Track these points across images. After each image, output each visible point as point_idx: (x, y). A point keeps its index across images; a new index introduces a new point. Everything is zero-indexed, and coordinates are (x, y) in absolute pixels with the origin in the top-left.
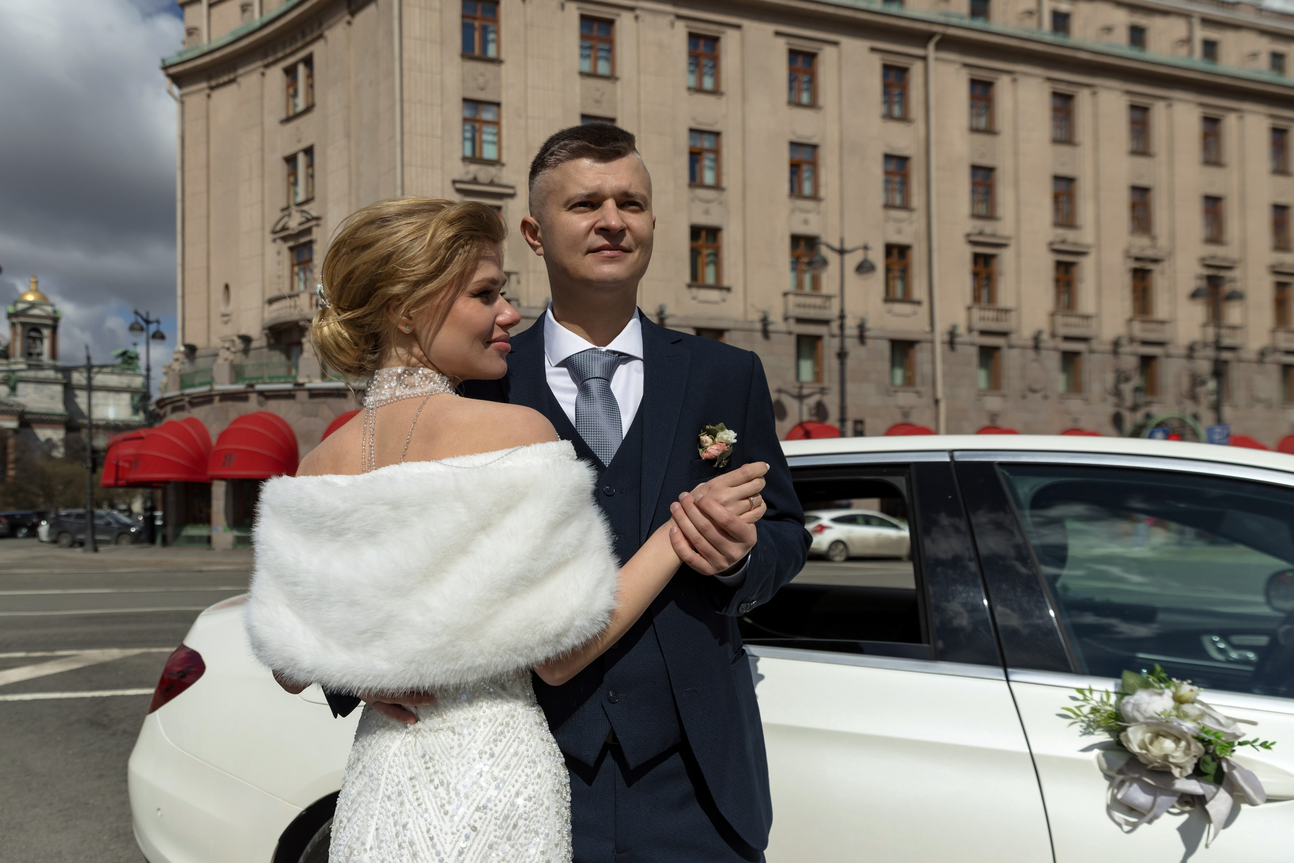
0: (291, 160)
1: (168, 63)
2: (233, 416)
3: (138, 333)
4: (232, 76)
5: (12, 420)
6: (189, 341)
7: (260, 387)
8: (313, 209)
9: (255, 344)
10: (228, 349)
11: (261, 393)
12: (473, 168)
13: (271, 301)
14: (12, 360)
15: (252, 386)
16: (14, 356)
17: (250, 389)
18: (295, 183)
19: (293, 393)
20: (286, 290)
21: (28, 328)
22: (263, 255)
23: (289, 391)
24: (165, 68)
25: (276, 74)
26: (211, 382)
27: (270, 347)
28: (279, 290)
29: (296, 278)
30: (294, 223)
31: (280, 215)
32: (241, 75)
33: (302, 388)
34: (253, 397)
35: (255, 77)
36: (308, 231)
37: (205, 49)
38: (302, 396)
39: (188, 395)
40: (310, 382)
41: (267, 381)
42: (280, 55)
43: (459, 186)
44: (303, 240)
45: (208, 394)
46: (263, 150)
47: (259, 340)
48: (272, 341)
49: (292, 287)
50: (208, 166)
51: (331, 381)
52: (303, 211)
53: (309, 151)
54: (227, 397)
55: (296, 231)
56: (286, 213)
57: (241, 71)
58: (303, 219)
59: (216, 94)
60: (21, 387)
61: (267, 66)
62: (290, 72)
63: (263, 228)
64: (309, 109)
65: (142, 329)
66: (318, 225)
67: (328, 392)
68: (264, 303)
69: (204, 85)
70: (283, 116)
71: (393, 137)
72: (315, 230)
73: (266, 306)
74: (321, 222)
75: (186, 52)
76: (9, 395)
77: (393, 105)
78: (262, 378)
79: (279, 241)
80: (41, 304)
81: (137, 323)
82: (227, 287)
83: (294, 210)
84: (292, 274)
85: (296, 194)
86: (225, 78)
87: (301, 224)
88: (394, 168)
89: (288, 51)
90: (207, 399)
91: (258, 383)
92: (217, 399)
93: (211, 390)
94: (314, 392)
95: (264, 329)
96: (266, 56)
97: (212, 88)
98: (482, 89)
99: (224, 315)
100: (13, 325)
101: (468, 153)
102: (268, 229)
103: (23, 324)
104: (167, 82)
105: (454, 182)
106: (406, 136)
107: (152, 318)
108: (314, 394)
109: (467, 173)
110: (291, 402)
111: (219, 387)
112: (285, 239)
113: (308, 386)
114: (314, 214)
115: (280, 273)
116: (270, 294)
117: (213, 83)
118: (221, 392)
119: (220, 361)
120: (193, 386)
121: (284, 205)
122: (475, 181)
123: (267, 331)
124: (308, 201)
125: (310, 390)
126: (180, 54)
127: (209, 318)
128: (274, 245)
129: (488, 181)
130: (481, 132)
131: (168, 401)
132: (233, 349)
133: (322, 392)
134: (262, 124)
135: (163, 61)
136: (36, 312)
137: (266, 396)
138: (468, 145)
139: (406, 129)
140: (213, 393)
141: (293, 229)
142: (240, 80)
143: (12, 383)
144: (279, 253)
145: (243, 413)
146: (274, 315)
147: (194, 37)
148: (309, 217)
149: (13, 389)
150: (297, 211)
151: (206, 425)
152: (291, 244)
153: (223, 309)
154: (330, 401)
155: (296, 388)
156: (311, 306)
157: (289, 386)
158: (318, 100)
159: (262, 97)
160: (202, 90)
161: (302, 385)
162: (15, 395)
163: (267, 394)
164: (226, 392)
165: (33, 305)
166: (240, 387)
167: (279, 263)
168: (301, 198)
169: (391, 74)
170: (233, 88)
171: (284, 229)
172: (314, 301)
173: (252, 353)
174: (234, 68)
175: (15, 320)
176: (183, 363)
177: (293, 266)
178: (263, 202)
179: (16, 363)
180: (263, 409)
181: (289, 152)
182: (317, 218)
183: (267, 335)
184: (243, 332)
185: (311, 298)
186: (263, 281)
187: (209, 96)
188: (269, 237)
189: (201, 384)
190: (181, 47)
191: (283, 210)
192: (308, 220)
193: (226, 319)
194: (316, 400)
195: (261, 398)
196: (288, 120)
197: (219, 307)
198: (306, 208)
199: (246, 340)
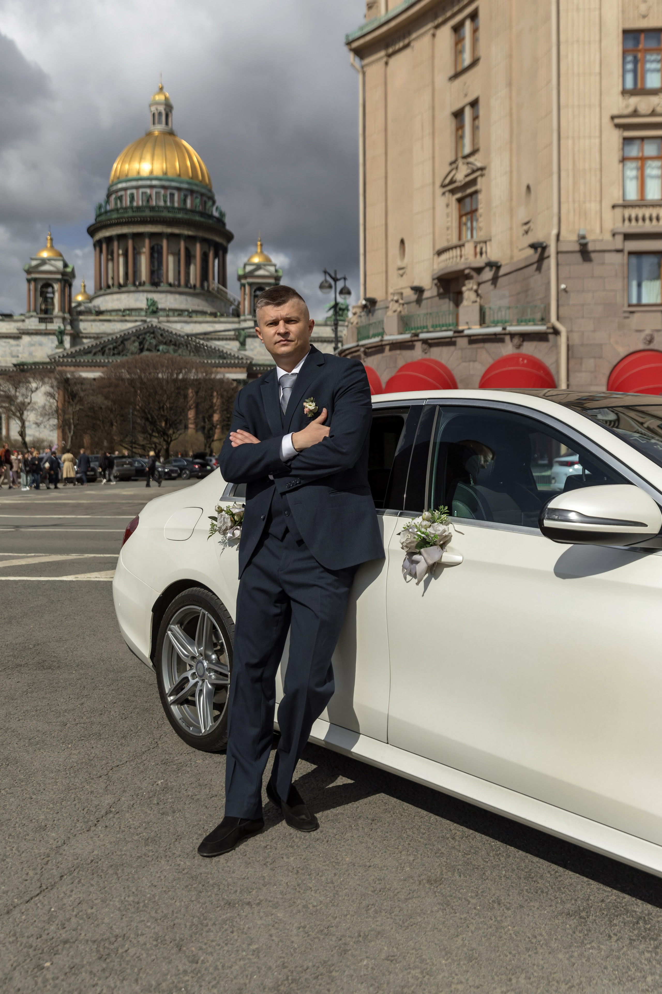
0: (458, 115)
1: (351, 38)
2: (401, 363)
3: (327, 290)
4: (406, 41)
5: (242, 372)
6: (369, 295)
7: (423, 336)
8: (477, 161)
9: (426, 295)
10: (397, 301)
11: (425, 341)
12: (634, 101)
13: (440, 253)
14: (242, 318)
15: (417, 335)
16: (244, 315)
17: (416, 338)
18: (462, 137)
19: (453, 339)
20: (455, 241)
21: (255, 288)
22: (434, 208)
23: (451, 338)
24: (349, 43)
25: (445, 33)
26: (382, 334)
27: (440, 296)
28: (448, 240)
29: (464, 228)
30: (460, 176)
31: (448, 169)
32: (414, 39)
33: (461, 334)
34: (418, 345)
35: (427, 39)
36: (474, 182)
37: (383, 19)
38: (462, 342)
39: (363, 346)
40: (469, 329)
41: (431, 329)
42: (449, 14)
43: (617, 121)
44: (469, 191)
45: (380, 344)
46: (433, 108)
47: (430, 291)
48: (441, 290)
49: (460, 239)
50: (386, 130)
51: (488, 327)
52: (468, 163)
53: (474, 104)
54: (396, 346)
55: (463, 183)
56: (454, 166)
57: (414, 36)
58: (469, 171)
59: (393, 61)
60: (249, 341)
61: (437, 27)
62: (457, 29)
63: (434, 183)
64: (475, 62)
65: (330, 287)
66: (482, 175)
67: (485, 337)
68: (434, 255)
69: (382, 53)
70: (452, 73)
71: (550, 81)
72: (479, 180)
73: (436, 257)
74: (485, 172)
75: (367, 25)
76: (239, 350)
77: (550, 50)
78: (427, 327)
79: (447, 194)
80: (265, 265)
81: (326, 281)
82: (402, 242)
83: (460, 162)
84: (460, 225)
85: (463, 146)
86: (401, 44)
87: (467, 176)
88: (551, 112)
89: (456, 9)
90: (378, 349)
91: (422, 332)
92: (387, 348)
93: (382, 341)
94: (472, 338)
95: (434, 279)
96: (436, 17)
97: (389, 56)
98: (644, 17)
99: (400, 269)
100: (243, 286)
101: (629, 85)
102: (438, 183)
103: (251, 284)
104: (351, 56)
105: (613, 118)
106: (562, 79)
107: (339, 276)
108: (474, 340)
109: (627, 106)
110: (452, 348)
111: (388, 338)
112: (453, 192)
113: (467, 332)
114: (479, 165)
115: (449, 224)
116: (438, 247)
117: (390, 50)
118: (391, 342)
119: (390, 313)
120: (368, 337)
121: (453, 159)
122: (635, 113)
123: (436, 281)
124: (474, 152)
125: (469, 336)
126: (361, 28)
127: (387, 272)
128: (443, 198)
129: (649, 112)
130: (644, 62)
131: (347, 352)
132: (401, 301)
133: (480, 337)
134: (433, 83)
135: (347, 36)
136: (261, 272)
137: (429, 343)
138: (629, 78)
139: (562, 72)
140: (384, 343)
141: (460, 182)
142: (412, 44)
143: (241, 339)
144: (448, 205)
145: (409, 360)
146: (442, 265)
147: (374, 10)
148: (475, 168)
149: (243, 344)
150: (463, 163)
151: (378, 373)
152: (459, 195)
153: (399, 263)
154: (488, 345)
155: (456, 335)
156: (476, 254)
157: (450, 334)
158: (482, 52)
159: (433, 57)
160: (381, 58)
161: (462, 331)
162: (245, 350)
163: (430, 341)
164: (394, 342)
165: (259, 267)
166: (407, 336)
167: (448, 215)
168: (467, 150)
169: (548, 18)
170: (407, 53)
171: (452, 182)
172: (478, 250)
173: (424, 303)
174: (409, 33)
175: (243, 281)
176: (360, 316)
177: (461, 217)
178: (433, 158)
179: (245, 320)
180: (427, 356)
181: (456, 107)
182: (482, 169)
183: (436, 285)
184: (416, 284)
185: (476, 247)
186: (434, 233)
187: (387, 63)
188: (439, 191)
189: (374, 336)
190: (362, 21)
191: (451, 164)
192: (474, 172)
193: (401, 272)
194: (475, 346)
195: (425, 346)
196: (456, 76)
197: (395, 261)
198: (471, 160)
199: (419, 290)
